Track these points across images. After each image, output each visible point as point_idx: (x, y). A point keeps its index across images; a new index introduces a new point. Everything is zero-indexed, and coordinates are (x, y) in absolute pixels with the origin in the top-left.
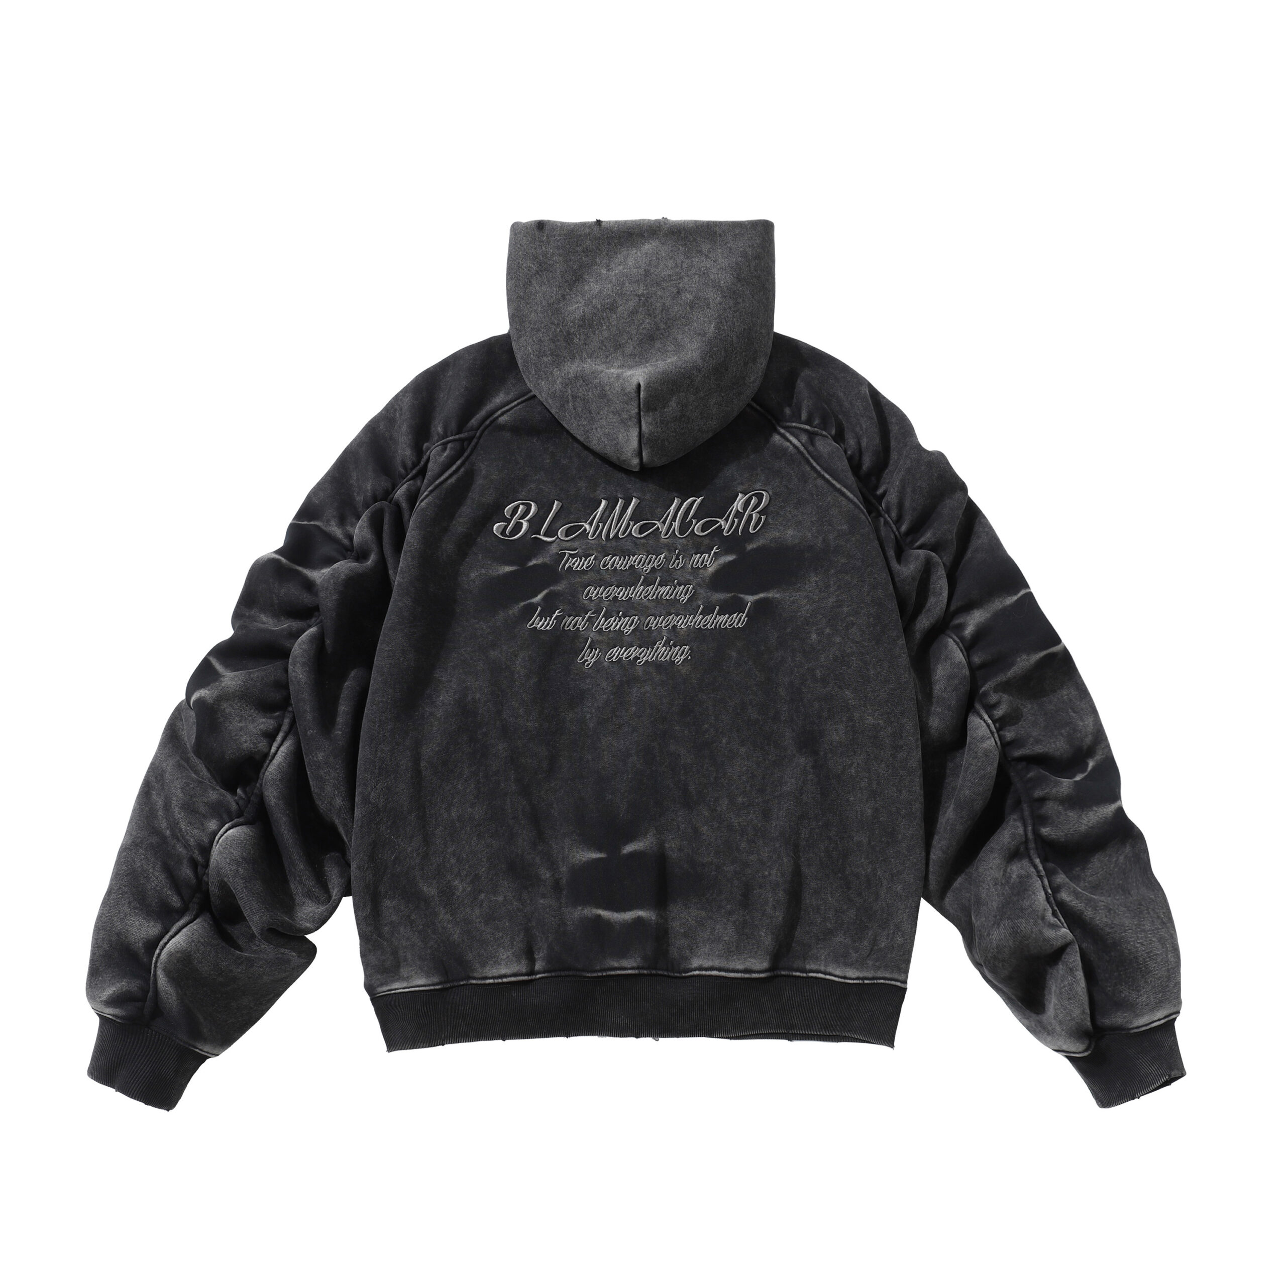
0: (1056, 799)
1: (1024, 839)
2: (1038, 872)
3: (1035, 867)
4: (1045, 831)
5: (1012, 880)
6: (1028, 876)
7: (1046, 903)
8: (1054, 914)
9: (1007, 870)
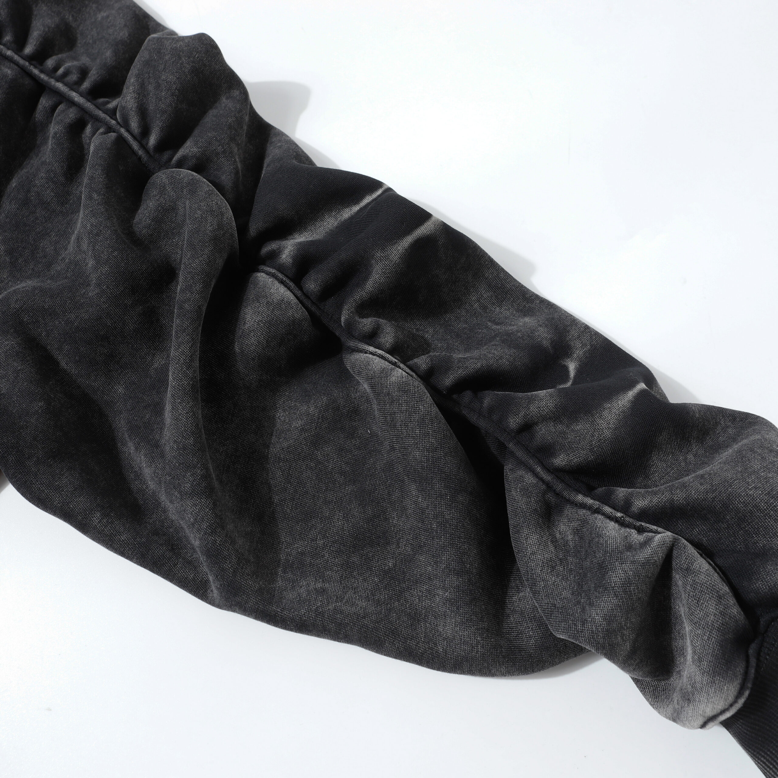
0: (545, 419)
1: (544, 487)
2: (589, 508)
3: (583, 506)
4: (560, 460)
5: (571, 543)
6: (584, 522)
7: (623, 530)
8: (640, 530)
9: (555, 537)
